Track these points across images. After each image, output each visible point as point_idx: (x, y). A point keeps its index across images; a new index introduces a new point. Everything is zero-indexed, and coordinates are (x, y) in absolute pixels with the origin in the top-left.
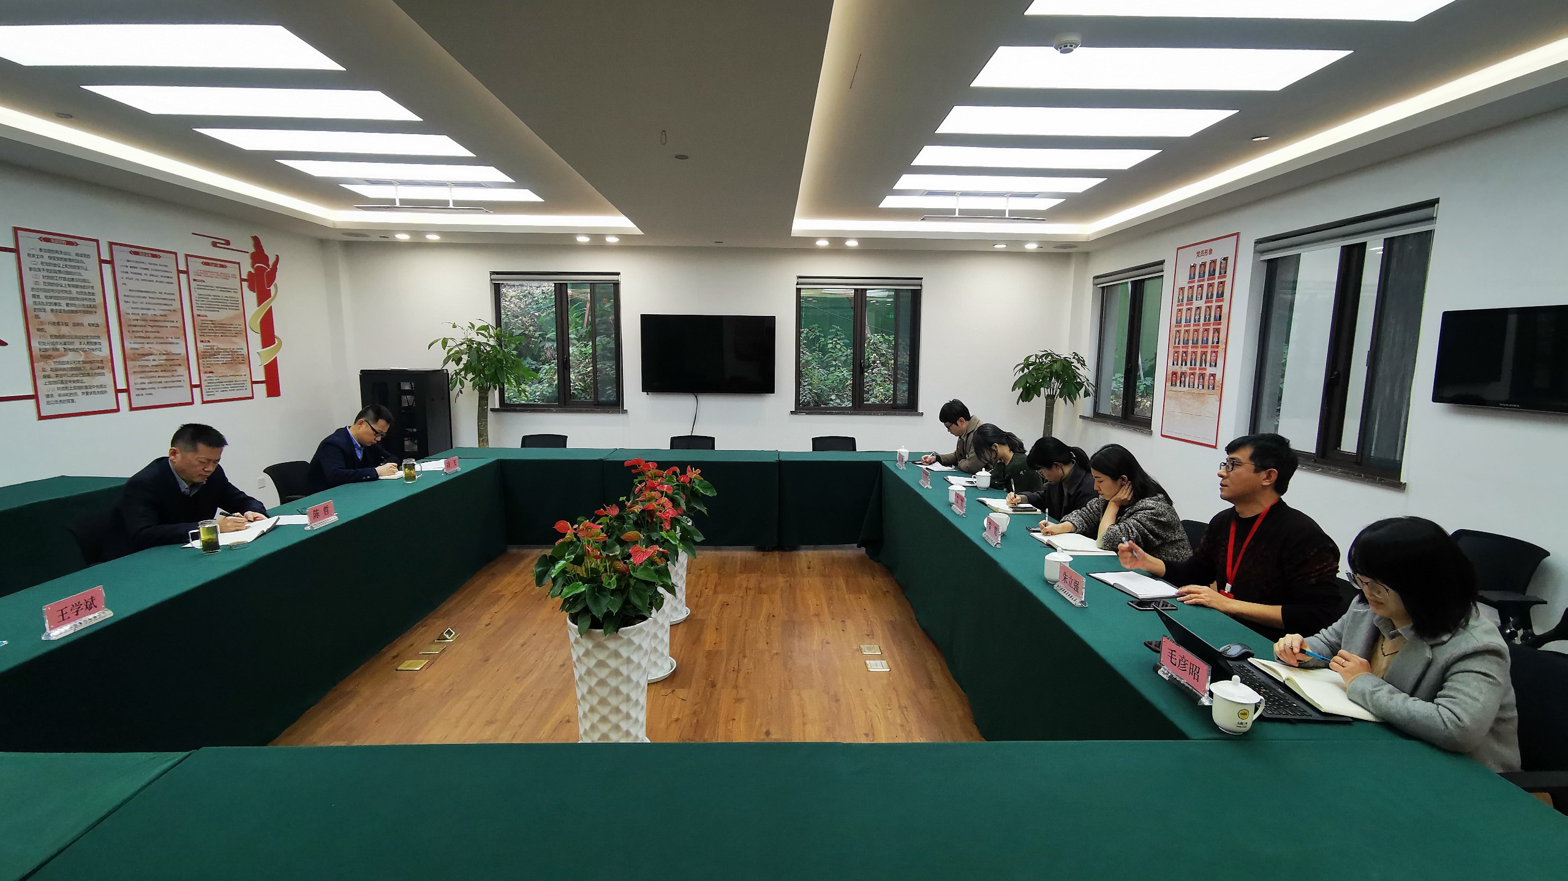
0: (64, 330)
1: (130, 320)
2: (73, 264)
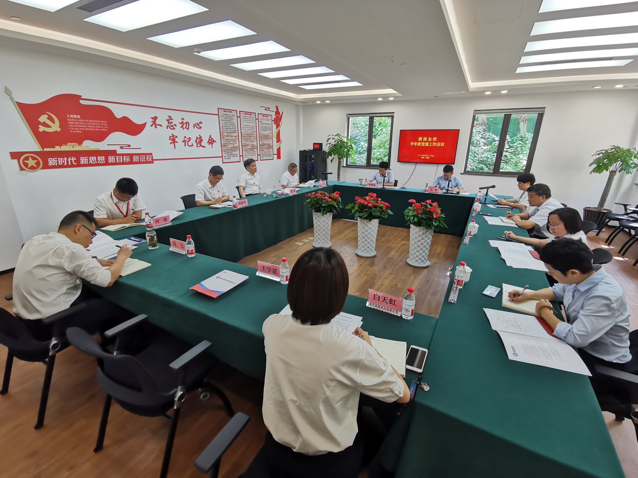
0: (229, 138)
1: (244, 135)
2: (231, 118)
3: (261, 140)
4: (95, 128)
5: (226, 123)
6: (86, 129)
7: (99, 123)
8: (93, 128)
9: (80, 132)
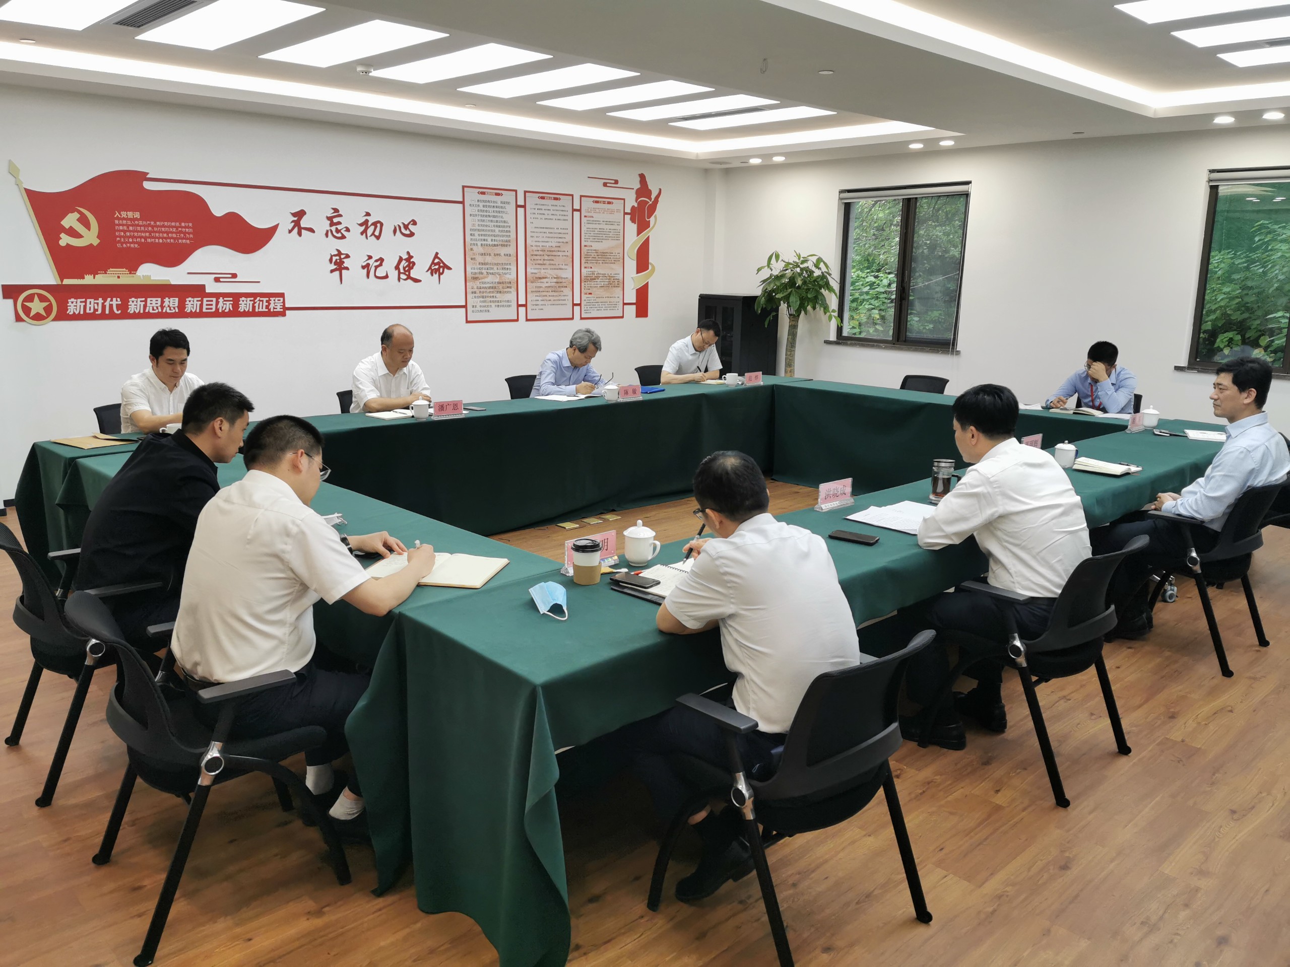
0: (488, 259)
1: (533, 251)
2: (498, 209)
3: (587, 265)
4: (166, 238)
5: (483, 223)
6: (149, 240)
7: (177, 228)
8: (163, 238)
9: (136, 246)
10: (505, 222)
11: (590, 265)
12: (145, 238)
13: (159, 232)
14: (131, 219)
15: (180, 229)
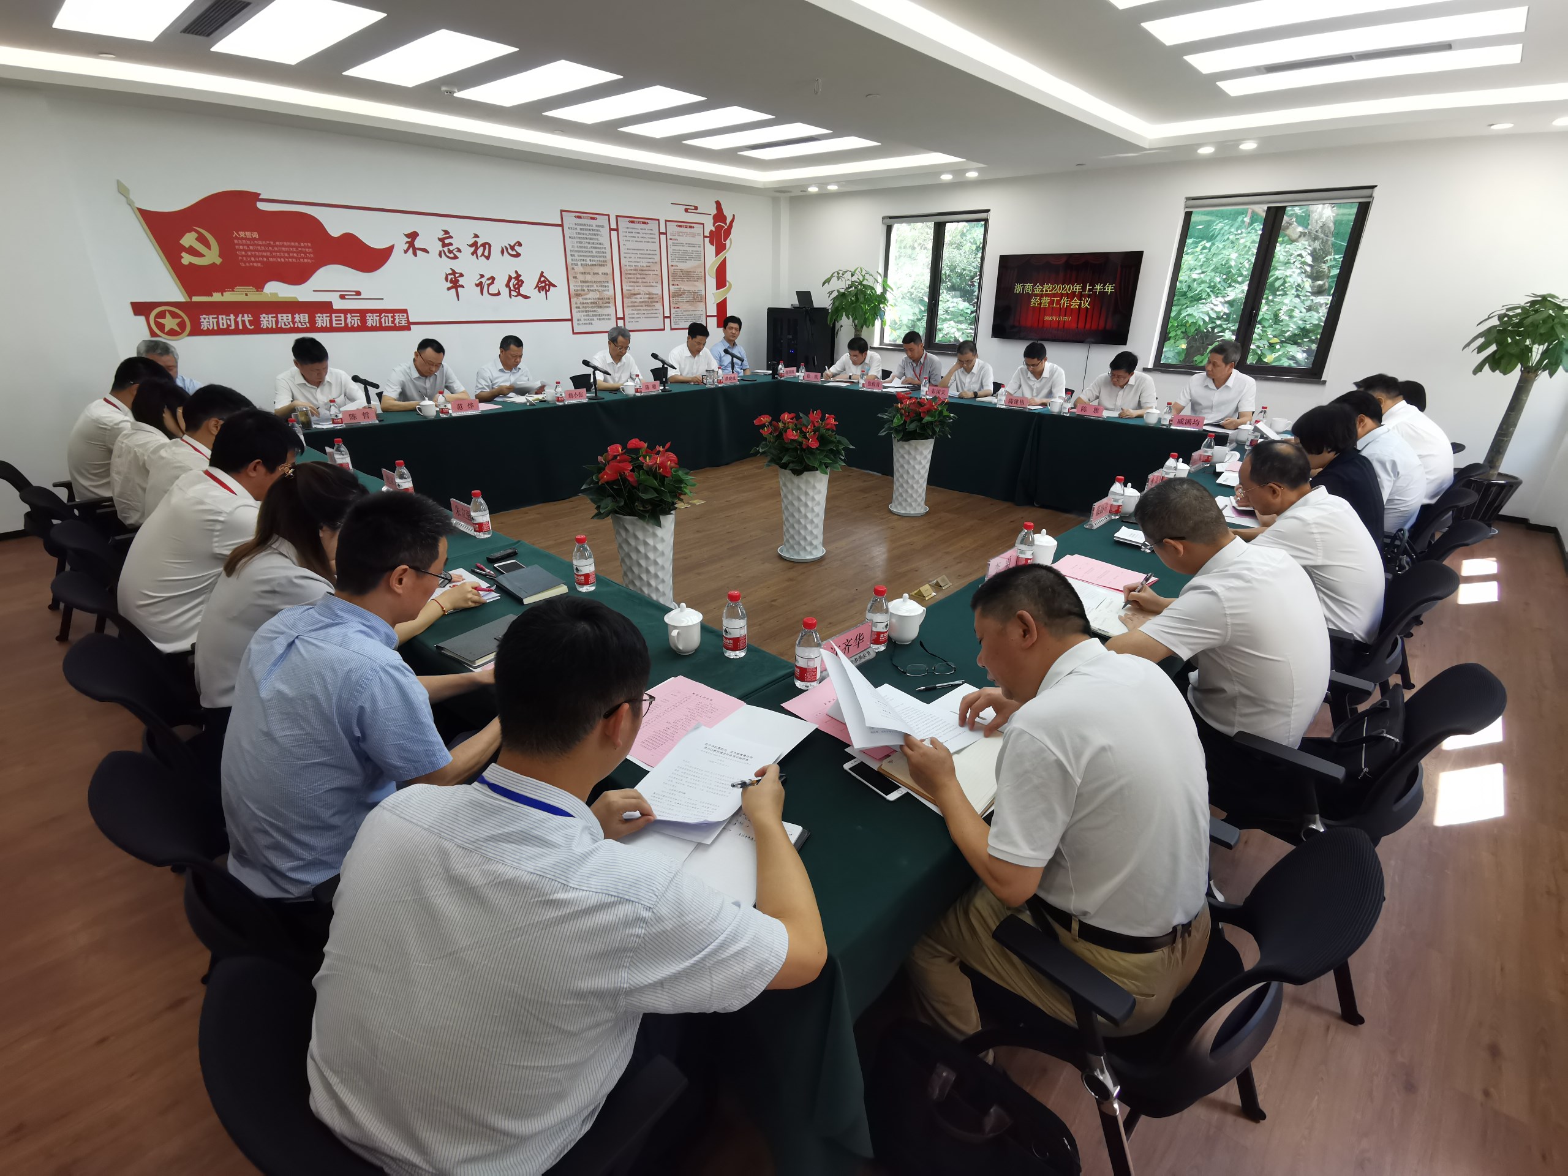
0: (589, 278)
1: (627, 270)
2: (594, 232)
3: (673, 283)
4: (287, 258)
5: (582, 245)
6: (271, 259)
7: (297, 247)
8: (284, 257)
9: (259, 264)
10: (600, 244)
11: (676, 283)
12: (267, 257)
13: (280, 252)
14: (249, 239)
15: (300, 249)
